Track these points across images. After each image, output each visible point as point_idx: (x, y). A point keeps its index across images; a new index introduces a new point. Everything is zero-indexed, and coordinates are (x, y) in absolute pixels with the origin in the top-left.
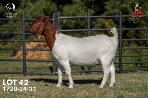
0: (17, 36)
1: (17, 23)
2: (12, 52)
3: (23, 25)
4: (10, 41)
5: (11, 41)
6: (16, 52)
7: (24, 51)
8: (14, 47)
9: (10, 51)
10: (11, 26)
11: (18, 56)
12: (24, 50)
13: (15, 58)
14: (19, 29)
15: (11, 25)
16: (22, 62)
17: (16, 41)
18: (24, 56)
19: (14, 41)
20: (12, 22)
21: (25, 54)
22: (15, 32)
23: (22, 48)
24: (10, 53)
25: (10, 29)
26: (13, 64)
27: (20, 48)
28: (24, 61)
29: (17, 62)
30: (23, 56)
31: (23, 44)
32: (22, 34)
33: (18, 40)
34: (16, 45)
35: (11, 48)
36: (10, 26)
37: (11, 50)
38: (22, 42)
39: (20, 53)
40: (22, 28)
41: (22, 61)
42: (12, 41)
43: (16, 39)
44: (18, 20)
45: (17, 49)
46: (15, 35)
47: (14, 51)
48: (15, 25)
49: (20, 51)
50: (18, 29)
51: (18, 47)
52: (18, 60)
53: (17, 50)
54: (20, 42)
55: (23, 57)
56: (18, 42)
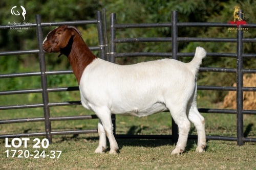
0: (225, 60)
1: (226, 33)
2: (215, 95)
3: (238, 37)
4: (210, 71)
5: (212, 71)
6: (223, 94)
7: (240, 92)
8: (220, 84)
9: (210, 92)
10: (213, 39)
11: (227, 102)
12: (240, 89)
13: (221, 106)
14: (230, 46)
15: (212, 37)
16: (235, 116)
17: (224, 71)
18: (240, 103)
19: (220, 71)
20: (215, 29)
21: (241, 99)
22: (220, 52)
23: (235, 85)
24: (210, 95)
25: (212, 45)
26: (216, 118)
27: (232, 85)
28: (240, 113)
29: (225, 116)
30: (237, 102)
31: (238, 78)
32: (236, 55)
33: (228, 68)
34: (224, 78)
35: (214, 84)
36: (210, 39)
37: (213, 90)
38: (235, 72)
39: (231, 96)
40: (236, 44)
41: (235, 113)
42: (215, 71)
43: (224, 67)
44: (228, 27)
45: (224, 87)
46: (222, 58)
47: (219, 91)
48: (221, 37)
49: (230, 92)
50: (227, 45)
51: (227, 83)
52: (226, 111)
53: (225, 90)
54: (231, 74)
55: (237, 105)
56: (227, 72)
